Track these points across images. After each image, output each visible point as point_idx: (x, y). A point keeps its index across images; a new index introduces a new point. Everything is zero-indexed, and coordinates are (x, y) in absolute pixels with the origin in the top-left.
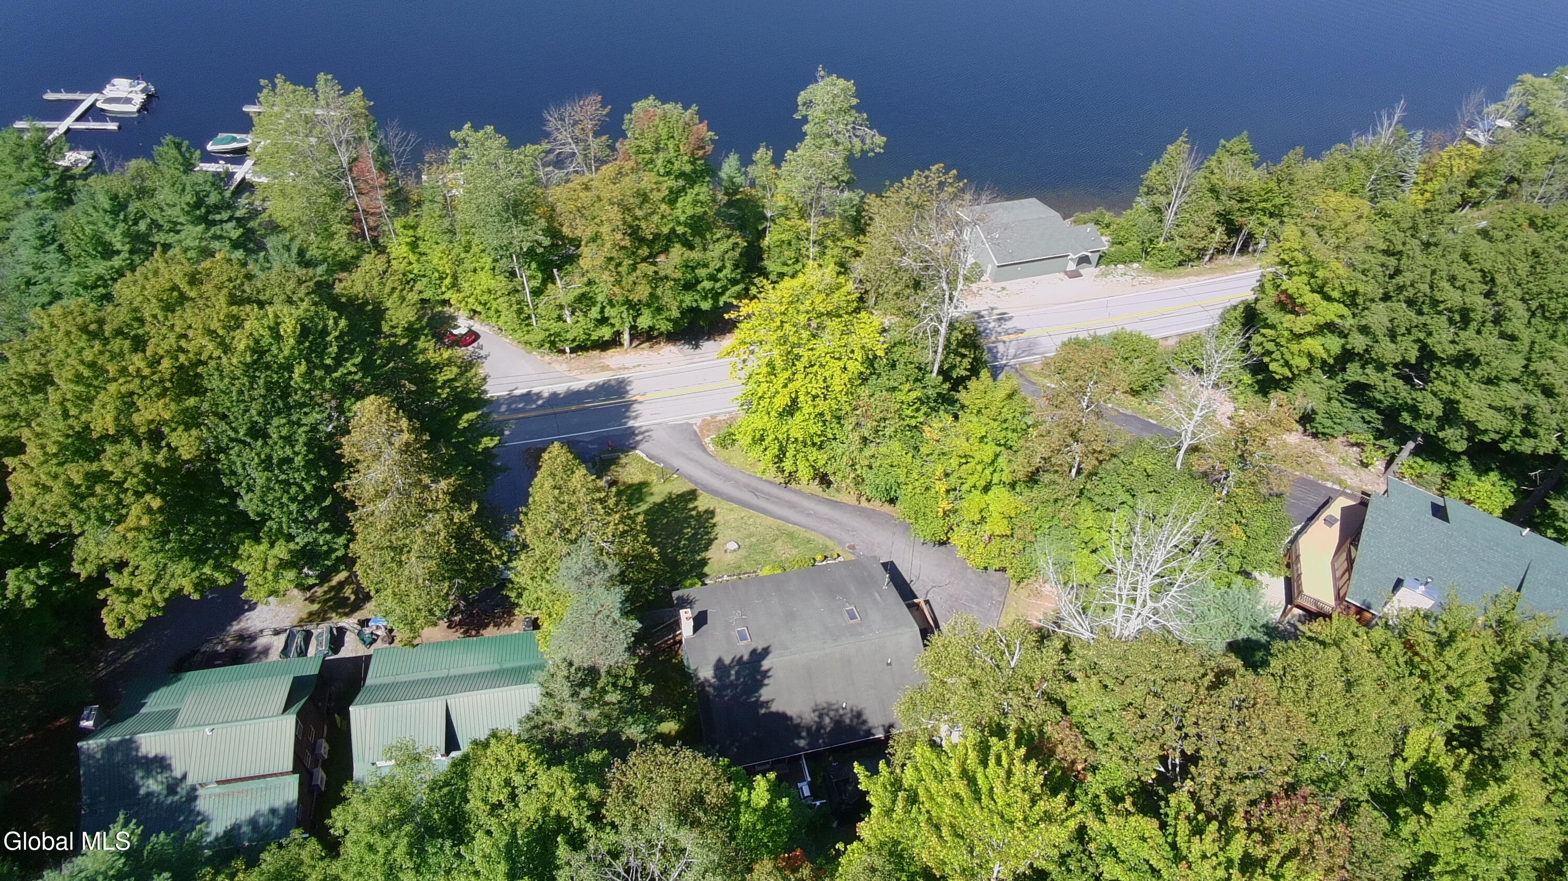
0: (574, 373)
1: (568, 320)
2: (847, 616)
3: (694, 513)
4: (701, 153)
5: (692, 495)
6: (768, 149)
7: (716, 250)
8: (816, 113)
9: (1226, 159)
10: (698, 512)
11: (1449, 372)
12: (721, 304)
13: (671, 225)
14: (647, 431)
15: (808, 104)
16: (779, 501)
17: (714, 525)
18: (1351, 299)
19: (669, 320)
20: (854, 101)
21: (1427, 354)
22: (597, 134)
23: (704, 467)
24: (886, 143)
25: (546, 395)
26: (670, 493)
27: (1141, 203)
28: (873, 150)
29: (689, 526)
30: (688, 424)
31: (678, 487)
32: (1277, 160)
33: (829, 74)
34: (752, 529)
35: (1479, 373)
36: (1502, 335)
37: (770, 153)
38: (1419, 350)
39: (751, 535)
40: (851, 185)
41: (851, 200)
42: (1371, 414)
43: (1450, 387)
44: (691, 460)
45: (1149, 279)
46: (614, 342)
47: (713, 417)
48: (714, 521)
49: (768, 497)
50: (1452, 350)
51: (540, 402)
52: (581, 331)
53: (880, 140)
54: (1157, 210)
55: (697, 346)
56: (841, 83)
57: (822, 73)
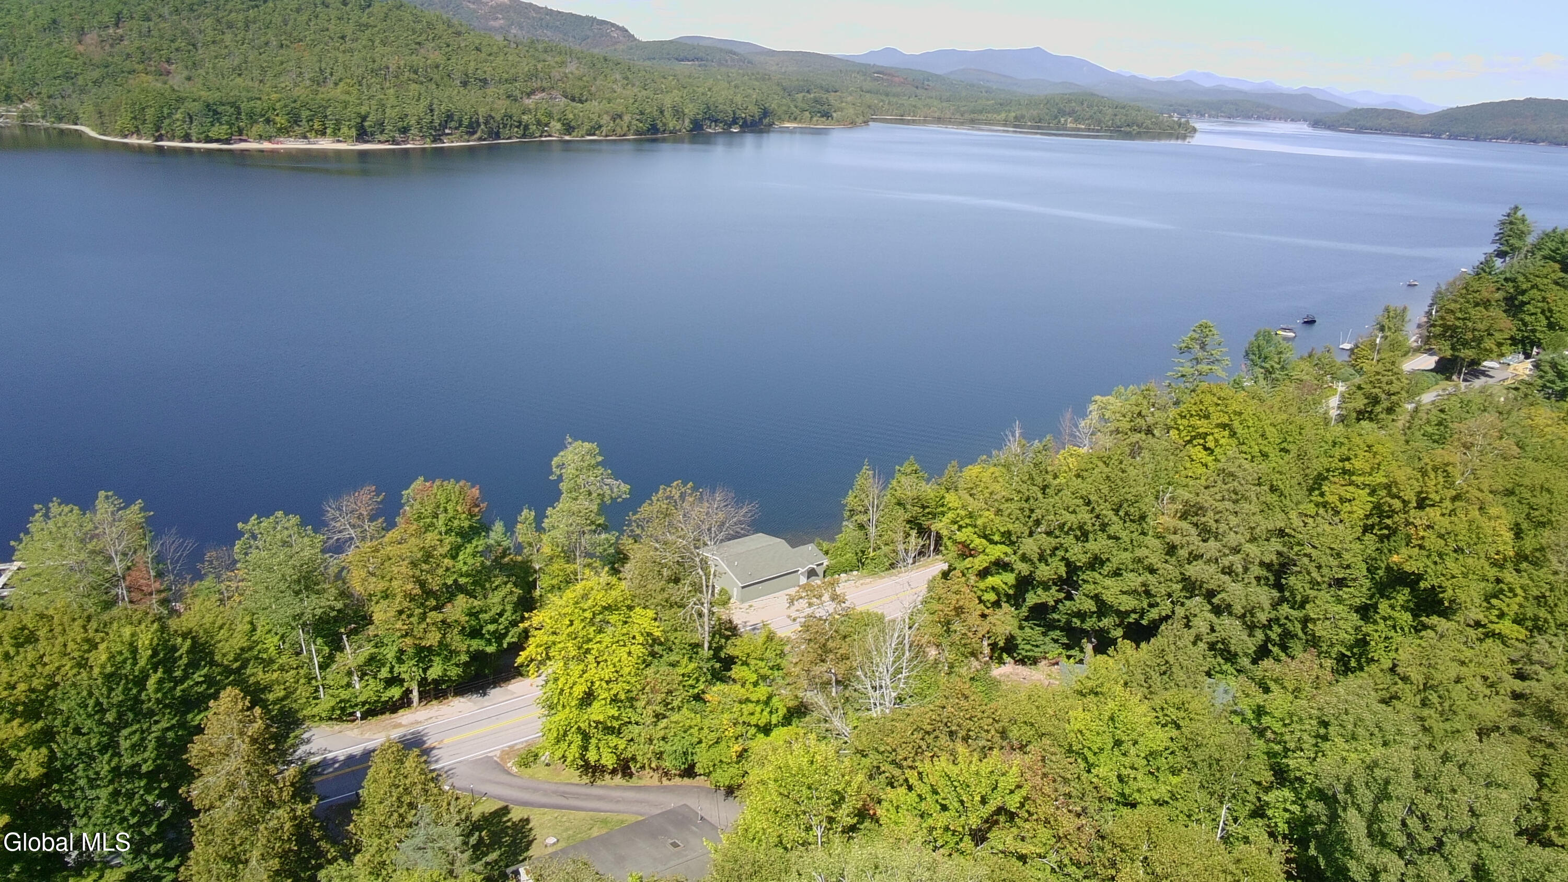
0: (367, 736)
1: (357, 686)
3: (509, 824)
4: (477, 510)
5: (505, 810)
6: (530, 510)
7: (495, 599)
8: (569, 471)
9: (903, 479)
10: (514, 823)
11: (1088, 575)
12: (505, 646)
13: (455, 576)
14: (450, 770)
15: (561, 466)
16: (588, 797)
17: (531, 829)
18: (1008, 538)
19: (457, 665)
20: (600, 459)
21: (1072, 568)
22: (372, 519)
23: (510, 786)
24: (630, 489)
25: (342, 758)
26: (483, 813)
27: (849, 527)
28: (620, 497)
29: (507, 835)
30: (487, 757)
31: (489, 807)
32: (941, 475)
33: (576, 440)
34: (567, 824)
35: (1106, 569)
36: (1110, 537)
37: (533, 513)
38: (1066, 566)
39: (567, 829)
40: (605, 528)
41: (607, 539)
42: (1056, 634)
43: (1093, 586)
44: (498, 783)
45: (868, 580)
46: (404, 702)
47: (511, 747)
48: (530, 826)
49: (577, 796)
50: (1084, 559)
51: (337, 765)
52: (372, 693)
53: (625, 487)
54: (861, 527)
55: (485, 694)
56: (587, 445)
57: (570, 440)
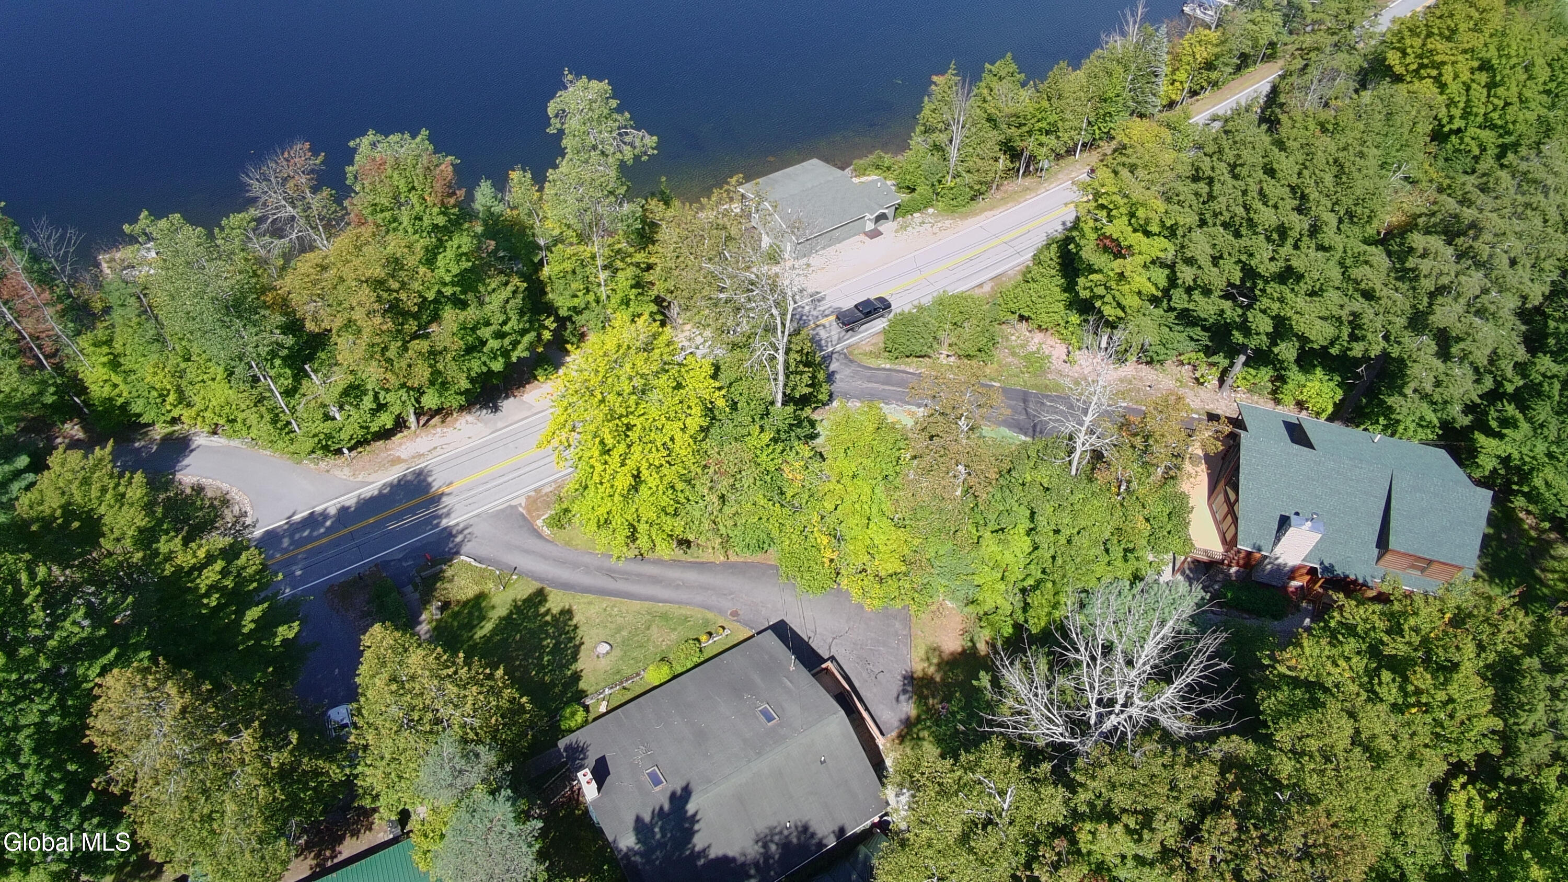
0: (360, 478)
1: (337, 416)
2: (762, 718)
3: (548, 618)
4: (452, 201)
5: (539, 596)
6: (525, 171)
7: (495, 302)
8: (573, 124)
9: (995, 85)
10: (553, 616)
11: (1274, 289)
12: (514, 359)
13: (436, 288)
14: (466, 528)
15: (562, 114)
16: (641, 578)
17: (576, 627)
18: (1171, 232)
19: (461, 394)
20: (614, 103)
21: (1249, 273)
22: (315, 190)
23: (545, 557)
24: (658, 143)
25: (333, 511)
26: (515, 601)
28: (645, 153)
29: (548, 636)
30: (511, 507)
31: (522, 590)
32: (1043, 78)
33: (578, 76)
34: (620, 620)
35: (1303, 287)
36: (1321, 248)
37: (529, 175)
38: (1242, 270)
39: (619, 629)
40: (629, 196)
41: (634, 213)
42: (1197, 332)
43: (1278, 304)
44: (527, 552)
45: (948, 223)
46: (400, 424)
47: (537, 490)
48: (574, 622)
49: (627, 576)
50: (1274, 268)
51: (328, 523)
52: (356, 426)
53: (651, 141)
54: (937, 148)
55: (496, 409)
56: (594, 84)
57: (570, 77)
